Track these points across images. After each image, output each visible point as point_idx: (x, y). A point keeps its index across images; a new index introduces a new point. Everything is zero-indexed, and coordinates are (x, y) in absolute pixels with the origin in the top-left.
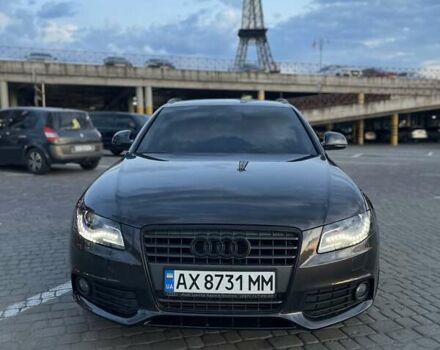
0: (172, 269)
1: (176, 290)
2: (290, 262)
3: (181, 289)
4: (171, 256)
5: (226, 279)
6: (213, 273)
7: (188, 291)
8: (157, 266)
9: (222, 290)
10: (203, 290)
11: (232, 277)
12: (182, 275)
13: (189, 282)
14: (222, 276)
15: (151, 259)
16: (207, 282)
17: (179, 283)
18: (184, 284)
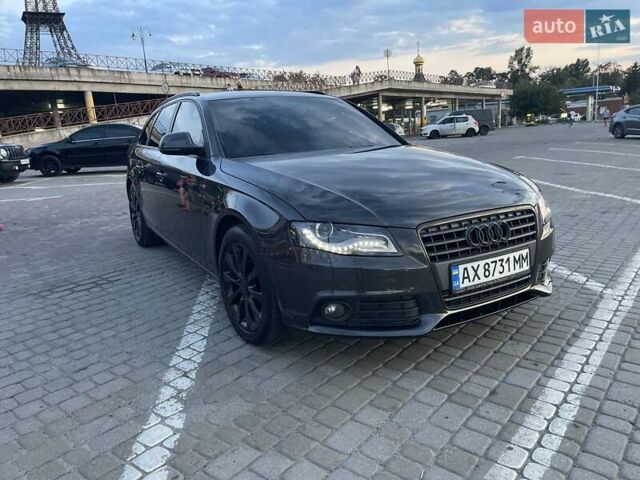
0: (456, 265)
1: (462, 286)
2: (533, 237)
3: (467, 283)
4: (450, 252)
5: (499, 263)
6: (489, 261)
7: (472, 283)
8: (441, 266)
9: (497, 276)
10: (483, 280)
11: (502, 260)
12: (466, 269)
13: (472, 274)
14: (496, 262)
15: (433, 259)
16: (486, 270)
17: (464, 278)
18: (468, 277)
